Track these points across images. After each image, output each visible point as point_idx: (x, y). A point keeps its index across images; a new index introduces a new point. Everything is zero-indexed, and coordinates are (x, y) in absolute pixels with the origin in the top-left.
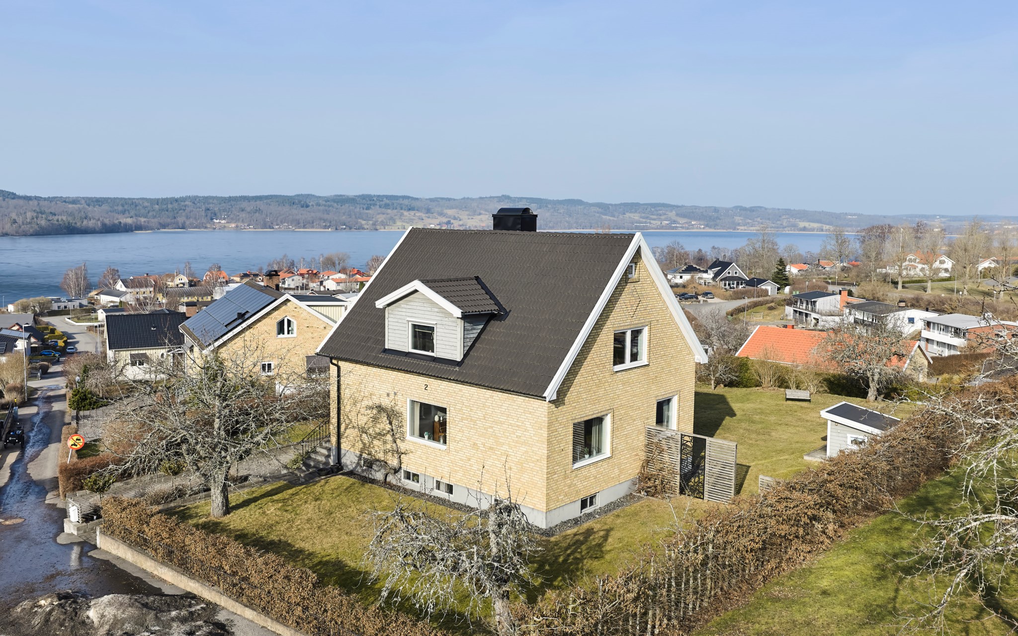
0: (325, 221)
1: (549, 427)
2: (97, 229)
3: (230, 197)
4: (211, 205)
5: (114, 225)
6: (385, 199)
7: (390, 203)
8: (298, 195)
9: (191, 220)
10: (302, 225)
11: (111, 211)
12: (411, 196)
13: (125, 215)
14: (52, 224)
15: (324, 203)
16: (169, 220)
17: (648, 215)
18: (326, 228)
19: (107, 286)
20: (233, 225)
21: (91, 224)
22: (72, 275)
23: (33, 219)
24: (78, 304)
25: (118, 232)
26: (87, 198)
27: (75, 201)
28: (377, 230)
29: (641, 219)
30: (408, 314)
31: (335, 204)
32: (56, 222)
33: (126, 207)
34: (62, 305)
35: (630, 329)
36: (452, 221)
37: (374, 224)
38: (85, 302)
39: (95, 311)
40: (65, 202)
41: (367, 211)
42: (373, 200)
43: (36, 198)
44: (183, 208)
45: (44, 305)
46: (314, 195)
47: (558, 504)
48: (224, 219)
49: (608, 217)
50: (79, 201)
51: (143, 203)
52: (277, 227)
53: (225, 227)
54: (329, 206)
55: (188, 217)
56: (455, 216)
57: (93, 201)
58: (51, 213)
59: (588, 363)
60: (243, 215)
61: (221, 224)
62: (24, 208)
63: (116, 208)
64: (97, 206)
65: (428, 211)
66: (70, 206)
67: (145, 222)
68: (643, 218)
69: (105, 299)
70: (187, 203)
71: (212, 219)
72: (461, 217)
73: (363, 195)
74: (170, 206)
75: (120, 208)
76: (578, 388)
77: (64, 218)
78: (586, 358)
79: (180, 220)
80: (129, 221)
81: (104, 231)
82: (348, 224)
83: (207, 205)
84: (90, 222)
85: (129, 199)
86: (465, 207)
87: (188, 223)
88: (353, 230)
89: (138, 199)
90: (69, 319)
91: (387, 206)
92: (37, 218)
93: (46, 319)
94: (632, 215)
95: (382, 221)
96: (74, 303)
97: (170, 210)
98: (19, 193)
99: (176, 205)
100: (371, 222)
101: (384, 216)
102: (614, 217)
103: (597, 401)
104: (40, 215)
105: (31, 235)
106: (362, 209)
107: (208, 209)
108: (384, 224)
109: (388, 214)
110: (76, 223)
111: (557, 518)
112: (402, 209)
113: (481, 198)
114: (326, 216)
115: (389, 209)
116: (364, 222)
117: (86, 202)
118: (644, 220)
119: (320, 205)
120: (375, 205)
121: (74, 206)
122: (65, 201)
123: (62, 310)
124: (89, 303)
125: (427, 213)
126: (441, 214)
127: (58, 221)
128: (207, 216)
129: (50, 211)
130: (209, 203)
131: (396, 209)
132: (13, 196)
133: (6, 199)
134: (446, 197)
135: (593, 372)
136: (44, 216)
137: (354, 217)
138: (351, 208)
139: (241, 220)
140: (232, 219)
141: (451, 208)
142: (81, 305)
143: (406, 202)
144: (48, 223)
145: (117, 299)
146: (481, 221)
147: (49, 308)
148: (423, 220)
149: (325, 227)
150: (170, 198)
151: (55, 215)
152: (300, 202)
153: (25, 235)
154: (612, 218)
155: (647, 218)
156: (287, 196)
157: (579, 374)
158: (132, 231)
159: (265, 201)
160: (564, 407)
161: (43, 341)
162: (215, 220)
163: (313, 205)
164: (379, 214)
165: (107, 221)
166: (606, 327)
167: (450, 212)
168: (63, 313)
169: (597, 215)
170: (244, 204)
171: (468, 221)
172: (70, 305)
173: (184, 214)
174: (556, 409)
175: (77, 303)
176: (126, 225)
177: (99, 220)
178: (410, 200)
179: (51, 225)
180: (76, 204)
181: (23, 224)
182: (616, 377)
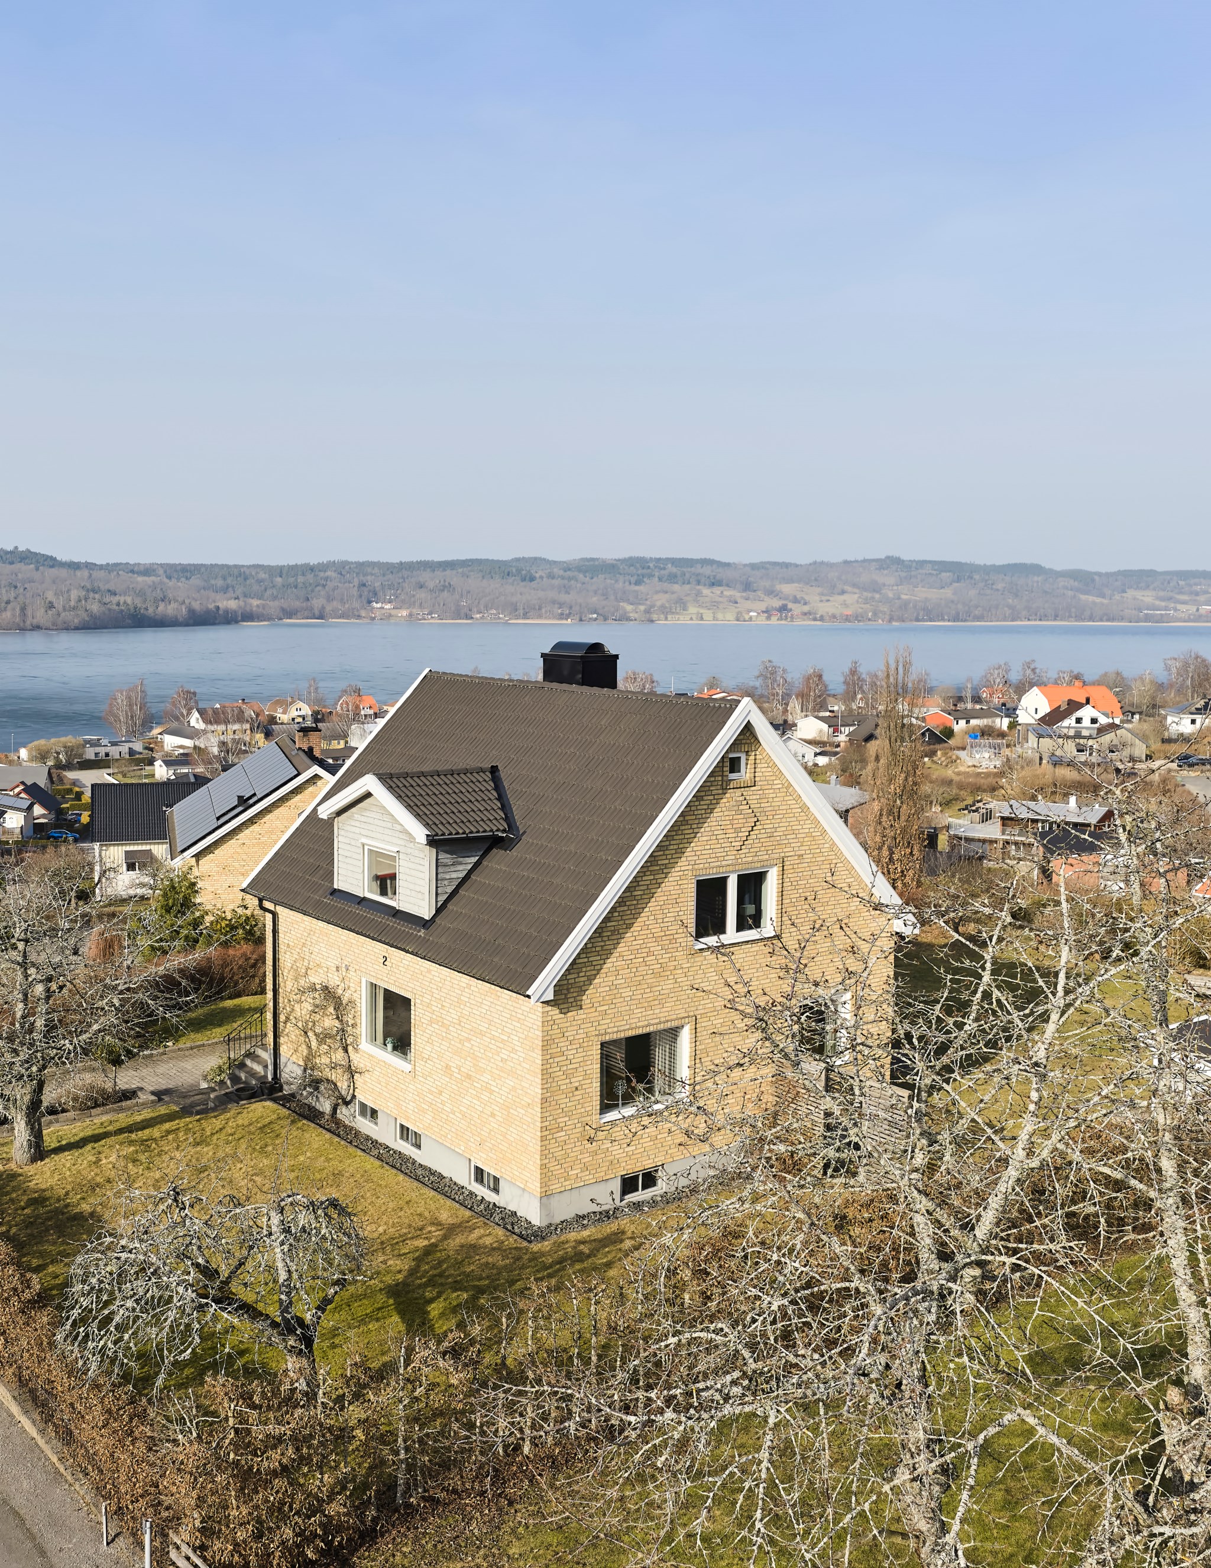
0: (561, 605)
1: (545, 1048)
2: (181, 620)
3: (401, 563)
4: (369, 578)
5: (208, 611)
6: (670, 565)
7: (679, 573)
8: (518, 560)
9: (335, 603)
10: (521, 612)
11: (204, 588)
12: (717, 559)
13: (228, 595)
14: (110, 610)
15: (561, 573)
16: (297, 604)
17: (1170, 594)
18: (562, 619)
19: (177, 719)
20: (405, 613)
21: (169, 610)
22: (121, 700)
23: (80, 601)
24: (127, 750)
25: (214, 624)
26: (167, 564)
27: (148, 571)
28: (652, 621)
29: (1157, 603)
30: (363, 832)
31: (581, 576)
32: (115, 607)
33: (229, 581)
34: (102, 751)
35: (735, 871)
36: (790, 605)
37: (647, 611)
38: (138, 747)
39: (151, 762)
40: (132, 572)
41: (637, 588)
42: (649, 567)
43: (90, 566)
44: (323, 582)
45: (72, 750)
46: (544, 559)
47: (568, 1183)
48: (390, 602)
49: (1091, 598)
50: (154, 570)
51: (257, 573)
52: (478, 616)
53: (390, 615)
54: (570, 579)
55: (330, 599)
56: (795, 597)
57: (176, 571)
58: (109, 591)
59: (635, 934)
60: (422, 595)
61: (383, 611)
62: (68, 582)
63: (213, 582)
64: (183, 579)
65: (747, 587)
66: (140, 579)
67: (258, 606)
68: (1162, 599)
69: (172, 743)
70: (329, 573)
71: (370, 602)
72: (807, 598)
73: (630, 558)
74: (301, 579)
75: (220, 582)
76: (611, 979)
77: (129, 600)
78: (629, 926)
79: (317, 603)
80: (232, 605)
81: (191, 622)
82: (600, 612)
83: (361, 578)
84: (169, 607)
85: (236, 566)
86: (816, 580)
87: (328, 608)
88: (610, 621)
89: (249, 567)
90: (109, 775)
91: (672, 578)
92: (86, 599)
93: (71, 775)
94: (1138, 594)
95: (663, 606)
96: (120, 748)
97: (301, 585)
98: (62, 556)
99: (310, 577)
100: (642, 608)
101: (667, 596)
102: (1104, 597)
103: (656, 1002)
104: (91, 595)
105: (77, 628)
106: (627, 583)
107: (364, 585)
108: (666, 611)
109: (673, 593)
110: (146, 609)
111: (565, 1209)
112: (699, 583)
113: (846, 562)
114: (564, 597)
115: (676, 583)
116: (629, 608)
117: (165, 572)
118: (1163, 604)
119: (553, 578)
120: (651, 576)
121: (146, 578)
122: (133, 570)
123: (101, 760)
124: (146, 748)
125: (745, 590)
126: (771, 592)
127: (118, 604)
128: (361, 596)
129: (107, 587)
130: (365, 575)
131: (689, 583)
132: (51, 562)
133: (41, 568)
134: (780, 560)
135: (647, 950)
136: (97, 596)
137: (612, 597)
138: (609, 581)
139: (417, 604)
140: (403, 601)
141: (790, 581)
142: (132, 752)
143: (707, 570)
144: (103, 609)
145: (188, 743)
146: (845, 605)
147: (81, 756)
148: (736, 603)
149: (561, 616)
150: (302, 565)
151: (115, 594)
152: (519, 571)
153: (67, 628)
154: (1098, 600)
155: (1170, 599)
156: (498, 561)
157: (616, 955)
158: (237, 622)
159: (460, 570)
160: (581, 1012)
161: (60, 813)
162: (374, 604)
163: (541, 577)
164: (657, 592)
165: (196, 606)
166: (677, 869)
167: (787, 589)
168: (102, 765)
169: (1070, 593)
170: (425, 576)
171: (820, 604)
172: (114, 752)
173: (323, 593)
174: (562, 1016)
175: (124, 748)
176: (226, 611)
177: (183, 602)
178: (714, 566)
179: (107, 612)
180: (149, 576)
181: (64, 610)
182: (702, 958)
